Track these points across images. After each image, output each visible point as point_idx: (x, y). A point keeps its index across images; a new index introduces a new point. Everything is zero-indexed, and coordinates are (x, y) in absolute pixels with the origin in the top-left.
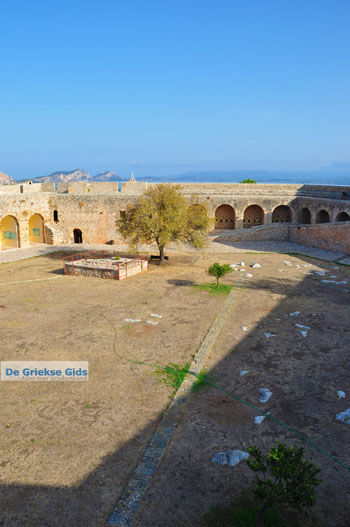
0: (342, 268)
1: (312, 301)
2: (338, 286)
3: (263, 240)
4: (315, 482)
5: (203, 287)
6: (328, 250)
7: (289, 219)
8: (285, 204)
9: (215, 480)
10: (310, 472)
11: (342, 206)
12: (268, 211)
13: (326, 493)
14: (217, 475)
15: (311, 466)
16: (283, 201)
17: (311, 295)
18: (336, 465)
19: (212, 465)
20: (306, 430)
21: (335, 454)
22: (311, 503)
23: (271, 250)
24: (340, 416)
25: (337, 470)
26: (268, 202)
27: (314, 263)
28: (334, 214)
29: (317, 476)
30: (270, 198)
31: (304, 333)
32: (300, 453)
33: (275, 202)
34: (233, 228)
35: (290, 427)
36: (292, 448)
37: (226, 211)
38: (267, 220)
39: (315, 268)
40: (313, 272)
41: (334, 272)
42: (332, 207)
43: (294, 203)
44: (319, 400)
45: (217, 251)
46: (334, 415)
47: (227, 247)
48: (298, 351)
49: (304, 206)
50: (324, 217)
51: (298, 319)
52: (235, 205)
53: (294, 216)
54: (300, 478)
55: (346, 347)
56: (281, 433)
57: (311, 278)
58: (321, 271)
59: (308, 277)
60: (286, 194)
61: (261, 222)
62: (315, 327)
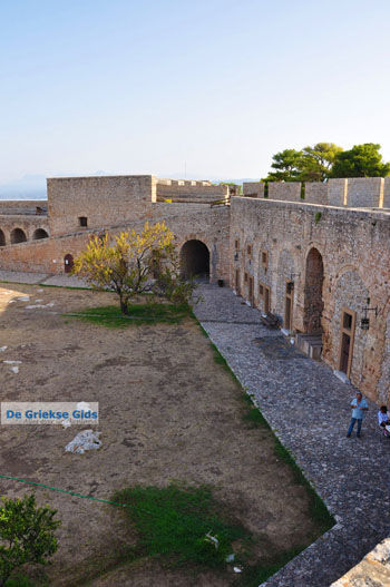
0: (47, 289)
1: (19, 331)
2: (46, 310)
4: (53, 526)
6: (28, 271)
10: (47, 518)
11: (37, 223)
13: (69, 531)
15: (45, 511)
17: (17, 325)
18: (74, 498)
20: (37, 474)
21: (70, 488)
22: (53, 549)
24: (69, 448)
25: (76, 503)
27: (15, 289)
28: (30, 232)
29: (55, 518)
31: (16, 369)
32: (31, 502)
35: (17, 478)
36: (21, 499)
39: (17, 294)
40: (15, 299)
41: (39, 295)
42: (27, 224)
44: (44, 437)
46: (62, 447)
48: (11, 390)
50: (19, 236)
51: (7, 354)
54: (37, 529)
55: (63, 374)
56: (9, 488)
57: (16, 305)
58: (25, 297)
59: (10, 306)
62: (27, 359)
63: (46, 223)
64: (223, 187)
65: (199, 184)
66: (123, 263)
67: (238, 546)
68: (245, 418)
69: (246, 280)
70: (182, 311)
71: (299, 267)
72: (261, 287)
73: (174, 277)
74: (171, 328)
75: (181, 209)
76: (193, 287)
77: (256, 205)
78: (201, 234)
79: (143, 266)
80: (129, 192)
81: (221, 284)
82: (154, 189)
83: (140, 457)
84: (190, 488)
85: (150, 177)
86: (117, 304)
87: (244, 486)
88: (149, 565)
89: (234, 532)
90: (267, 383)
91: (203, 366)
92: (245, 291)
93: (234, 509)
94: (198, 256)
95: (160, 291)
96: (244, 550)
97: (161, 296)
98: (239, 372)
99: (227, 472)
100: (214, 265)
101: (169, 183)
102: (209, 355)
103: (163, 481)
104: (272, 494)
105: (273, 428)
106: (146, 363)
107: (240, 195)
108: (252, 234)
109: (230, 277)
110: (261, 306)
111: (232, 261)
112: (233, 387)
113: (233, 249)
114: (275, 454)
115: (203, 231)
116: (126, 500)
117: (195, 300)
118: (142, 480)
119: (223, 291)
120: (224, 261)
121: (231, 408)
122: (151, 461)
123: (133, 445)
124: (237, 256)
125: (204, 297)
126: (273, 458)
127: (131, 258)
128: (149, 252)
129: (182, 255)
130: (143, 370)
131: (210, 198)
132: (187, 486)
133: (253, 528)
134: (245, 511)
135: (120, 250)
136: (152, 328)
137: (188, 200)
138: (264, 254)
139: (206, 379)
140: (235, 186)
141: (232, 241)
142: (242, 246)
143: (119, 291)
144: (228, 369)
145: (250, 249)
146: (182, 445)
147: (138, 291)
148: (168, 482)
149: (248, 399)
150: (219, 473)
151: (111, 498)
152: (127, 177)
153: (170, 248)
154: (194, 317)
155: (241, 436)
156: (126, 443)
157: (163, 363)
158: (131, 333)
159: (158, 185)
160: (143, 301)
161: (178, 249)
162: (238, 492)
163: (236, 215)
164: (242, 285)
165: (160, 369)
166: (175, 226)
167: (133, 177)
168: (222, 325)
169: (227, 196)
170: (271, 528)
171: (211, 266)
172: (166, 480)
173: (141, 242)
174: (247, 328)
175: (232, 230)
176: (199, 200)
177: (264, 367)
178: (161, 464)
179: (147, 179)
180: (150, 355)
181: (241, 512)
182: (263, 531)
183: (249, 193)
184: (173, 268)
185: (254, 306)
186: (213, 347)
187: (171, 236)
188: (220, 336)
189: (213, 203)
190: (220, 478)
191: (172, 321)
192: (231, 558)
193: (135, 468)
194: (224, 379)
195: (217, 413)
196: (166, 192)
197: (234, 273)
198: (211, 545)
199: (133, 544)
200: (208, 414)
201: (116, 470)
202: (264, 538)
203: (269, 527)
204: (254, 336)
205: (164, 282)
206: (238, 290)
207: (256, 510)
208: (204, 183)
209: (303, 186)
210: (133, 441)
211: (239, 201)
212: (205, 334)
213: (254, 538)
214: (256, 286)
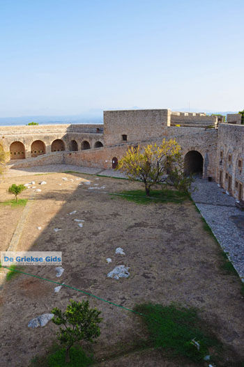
0: (101, 178)
1: (84, 202)
2: (99, 190)
3: (47, 165)
4: (98, 321)
5: (6, 202)
6: (90, 167)
7: (63, 149)
8: (60, 138)
9: (32, 339)
10: (95, 315)
11: (98, 137)
12: (48, 144)
13: (107, 325)
14: (33, 335)
15: (94, 311)
16: (58, 136)
17: (83, 199)
18: (111, 306)
19: (29, 329)
20: (90, 289)
21: (110, 299)
22: (97, 334)
23: (53, 171)
24: (110, 275)
25: (112, 309)
26: (47, 138)
27: (83, 177)
28: (93, 143)
29: (100, 316)
30: (48, 135)
31: (81, 225)
32: (87, 305)
33: (52, 137)
34: (24, 158)
35: (79, 289)
36: (81, 302)
37: (18, 146)
38: (48, 150)
39: (84, 180)
40: (82, 183)
41: (96, 181)
42: (91, 139)
43: (65, 137)
44: (95, 267)
45: (14, 175)
46: (106, 274)
47: (21, 172)
48: (78, 237)
49: (73, 139)
50: (86, 145)
51: (76, 216)
52: (24, 141)
53: (66, 146)
54: (89, 321)
55: (109, 230)
56: (74, 294)
57: (82, 187)
58: (88, 182)
59: (79, 187)
60: (60, 132)
61: (44, 152)
62: (88, 220)
63: (102, 138)
64: (213, 117)
65: (198, 115)
66: (148, 164)
67: (213, 351)
68: (222, 267)
69: (227, 178)
70: (184, 195)
72: (237, 183)
73: (180, 174)
74: (176, 206)
75: (185, 131)
76: (191, 180)
77: (236, 129)
78: (198, 147)
79: (161, 166)
80: (153, 119)
81: (210, 179)
82: (169, 118)
83: (153, 285)
84: (183, 308)
85: (166, 110)
86: (144, 189)
87: (219, 311)
88: (154, 353)
89: (212, 341)
90: (237, 246)
91: (196, 230)
92: (225, 185)
93: (211, 326)
94: (195, 161)
95: (170, 182)
96: (216, 354)
97: (171, 185)
98: (220, 238)
99: (207, 301)
100: (206, 167)
101: (179, 114)
102: (200, 225)
103: (166, 302)
104: (237, 320)
105: (240, 276)
106: (159, 227)
107: (225, 122)
108: (232, 148)
109: (216, 175)
110: (236, 195)
111: (218, 165)
112: (215, 246)
113: (219, 158)
114: (241, 293)
115: (200, 146)
116: (142, 311)
117: (193, 189)
118: (153, 300)
119: (212, 184)
120: (213, 165)
121: (212, 259)
122: (159, 289)
123: (149, 278)
124: (221, 162)
125: (199, 187)
126: (240, 295)
127: (153, 161)
128: (164, 158)
129: (186, 160)
130: (158, 231)
131: (204, 124)
132: (181, 307)
133: (224, 340)
134: (218, 328)
135: (146, 156)
136: (164, 205)
137: (191, 125)
138: (240, 161)
139: (197, 240)
140: (221, 117)
141: (218, 152)
142: (225, 156)
143: (145, 181)
144: (211, 235)
145: (230, 158)
146: (180, 280)
147: (157, 182)
148: (169, 303)
149: (225, 255)
150: (202, 301)
151: (134, 309)
152: (152, 111)
153: (178, 155)
154: (191, 200)
155: (218, 279)
156: (144, 275)
157: (170, 228)
158: (151, 207)
159: (172, 115)
160: (160, 188)
161: (183, 156)
162: (215, 315)
163: (221, 136)
164: (224, 180)
165: (168, 231)
166: (182, 141)
167: (157, 110)
168: (209, 206)
169: (216, 123)
170: (236, 342)
171: (204, 168)
172: (168, 302)
173: (161, 151)
174: (226, 209)
175: (219, 145)
176: (197, 125)
177: (236, 235)
178: (166, 291)
179: (165, 112)
180: (162, 222)
181: (216, 328)
182: (230, 343)
183: (231, 121)
184: (179, 168)
185: (231, 195)
186: (203, 220)
187: (178, 148)
188: (208, 213)
189: (207, 127)
190: (203, 304)
191: (177, 202)
192: (208, 358)
193: (149, 292)
194: (209, 241)
195: (203, 263)
196: (177, 120)
197: (219, 173)
198: (194, 347)
199: (145, 339)
200: (198, 262)
201: (138, 292)
202: (231, 348)
203: (234, 341)
204: (230, 214)
205: (173, 177)
206: (221, 184)
207: (226, 328)
208: (201, 115)
210: (149, 275)
211: (224, 126)
212: (198, 211)
213: (224, 347)
214: (233, 182)
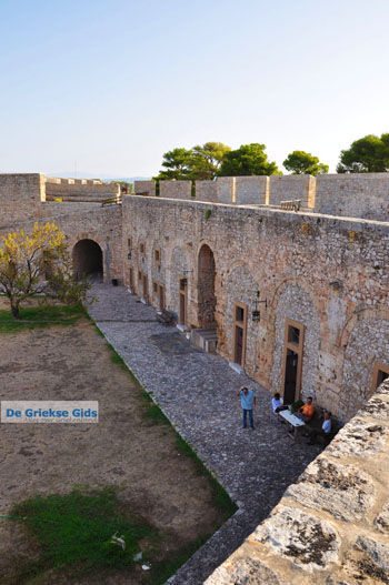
64: (114, 185)
65: (90, 182)
66: (12, 265)
67: (145, 544)
68: (145, 416)
69: (140, 278)
70: (76, 312)
71: (191, 263)
72: (155, 285)
73: (66, 278)
74: (65, 330)
75: (71, 208)
76: (86, 287)
77: (148, 203)
78: (93, 234)
79: (34, 268)
80: (16, 191)
81: (116, 283)
82: (43, 188)
83: (39, 465)
84: (94, 492)
85: (38, 175)
86: (7, 308)
87: (147, 483)
88: (54, 577)
89: (142, 529)
90: (165, 379)
91: (100, 366)
92: (139, 289)
93: (138, 508)
94: (90, 256)
95: (52, 293)
96: (151, 547)
97: (53, 297)
98: (137, 371)
99: (130, 471)
100: (108, 265)
101: (59, 182)
102: (105, 356)
103: (65, 488)
104: (175, 488)
105: (173, 424)
106: (41, 368)
107: (131, 194)
108: (144, 232)
109: (124, 276)
110: (156, 303)
111: (126, 260)
112: (132, 385)
113: (126, 247)
114: (176, 449)
115: (95, 230)
116: (27, 512)
117: (89, 300)
118: (42, 490)
119: (118, 290)
120: (117, 259)
121: (129, 407)
122: (51, 469)
123: (31, 454)
124: (130, 255)
125: (98, 297)
126: (174, 453)
127: (21, 260)
128: (39, 253)
129: (74, 255)
130: (38, 375)
131: (101, 196)
132: (89, 490)
133: (159, 523)
134: (149, 508)
135: (8, 252)
136: (46, 331)
137: (78, 198)
138: (157, 252)
139: (103, 380)
140: (127, 185)
141: (125, 239)
142: (135, 245)
143: (9, 294)
144: (125, 368)
145: (142, 248)
146: (82, 448)
147: (29, 294)
148: (70, 488)
149: (147, 397)
150: (121, 473)
151: (10, 513)
152: (13, 176)
153: (61, 248)
154: (89, 318)
155: (142, 434)
156: (23, 452)
157: (59, 367)
158: (24, 337)
159: (47, 184)
160: (35, 304)
161: (70, 249)
162: (143, 490)
163: (128, 214)
164: (136, 283)
165: (55, 372)
166: (66, 225)
167: (21, 175)
168: (117, 325)
169: (118, 195)
170: (177, 522)
171: (104, 266)
172: (68, 487)
173: (31, 242)
174: (142, 326)
175: (125, 229)
176: (89, 199)
177: (161, 364)
178: (62, 470)
179: (35, 178)
180: (44, 359)
181: (146, 509)
182: (169, 525)
183: (141, 191)
184: (66, 269)
185: (149, 304)
186: (110, 347)
187: (62, 236)
188: (116, 335)
189: (105, 202)
190: (124, 478)
191: (67, 323)
192: (139, 556)
193: (34, 477)
194: (123, 379)
195: (116, 413)
196: (55, 190)
197: (128, 272)
198: (117, 547)
199: (36, 558)
200: (108, 415)
201: (14, 482)
202: (171, 532)
203: (174, 521)
204: (150, 333)
205: (56, 284)
206: (132, 288)
207: (161, 506)
208: (95, 182)
209: (194, 184)
210: (30, 450)
211: (130, 200)
212: (102, 335)
213: (161, 533)
214: (150, 284)
